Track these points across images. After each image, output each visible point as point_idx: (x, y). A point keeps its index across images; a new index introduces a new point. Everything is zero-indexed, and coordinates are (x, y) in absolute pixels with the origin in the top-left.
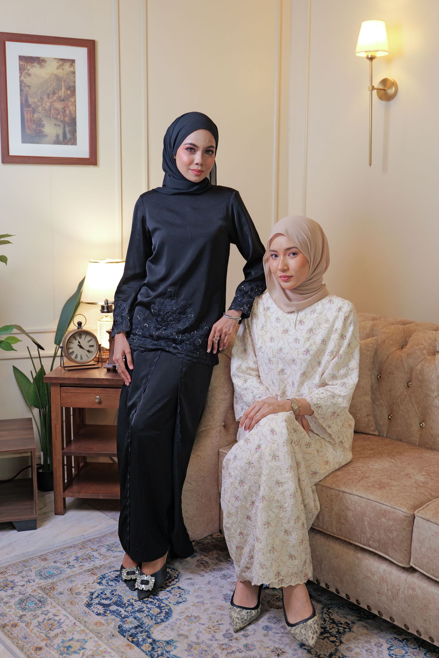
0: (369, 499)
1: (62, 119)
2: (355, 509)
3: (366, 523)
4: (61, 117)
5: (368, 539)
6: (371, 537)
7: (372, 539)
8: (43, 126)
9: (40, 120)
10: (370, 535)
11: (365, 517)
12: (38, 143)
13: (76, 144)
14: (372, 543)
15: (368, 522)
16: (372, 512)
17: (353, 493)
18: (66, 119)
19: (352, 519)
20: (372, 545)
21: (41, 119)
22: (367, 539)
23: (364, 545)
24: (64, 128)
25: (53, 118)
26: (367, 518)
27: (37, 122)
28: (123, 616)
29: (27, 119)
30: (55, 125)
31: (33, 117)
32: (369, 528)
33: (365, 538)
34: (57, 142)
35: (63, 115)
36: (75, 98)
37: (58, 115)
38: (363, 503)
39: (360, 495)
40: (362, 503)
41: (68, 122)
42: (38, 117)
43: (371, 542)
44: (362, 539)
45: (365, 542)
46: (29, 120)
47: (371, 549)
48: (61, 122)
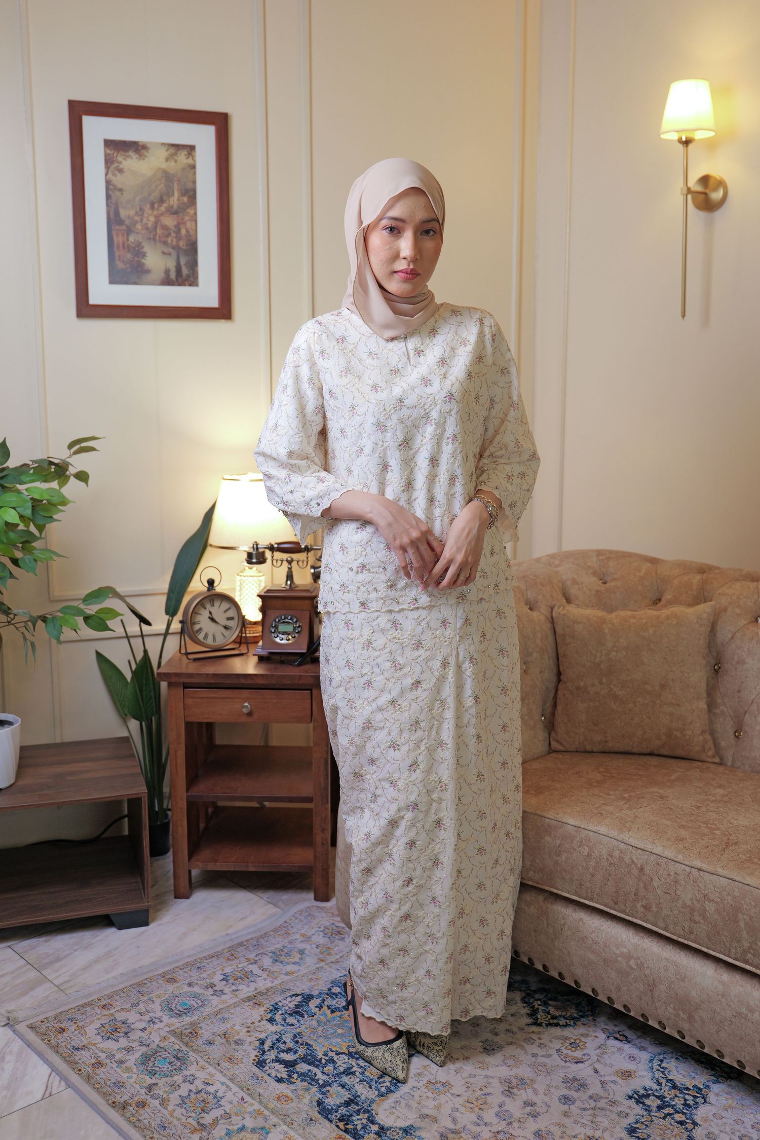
0: (748, 885)
1: (174, 243)
2: (722, 900)
3: (742, 924)
4: (172, 241)
5: (744, 950)
6: (750, 948)
7: (751, 951)
8: (144, 255)
9: (139, 245)
10: (749, 945)
11: (740, 915)
12: (136, 283)
13: (197, 285)
14: (752, 957)
15: (746, 923)
16: (754, 907)
17: (718, 873)
18: (181, 244)
19: (716, 916)
20: (750, 961)
21: (141, 243)
22: (741, 950)
23: (736, 959)
24: (178, 259)
25: (160, 241)
26: (745, 917)
27: (134, 248)
28: (321, 1082)
29: (118, 244)
30: (164, 253)
31: (128, 240)
32: (747, 933)
33: (739, 949)
34: (167, 282)
35: (176, 237)
36: (195, 209)
37: (168, 237)
38: (736, 890)
39: (731, 877)
40: (734, 890)
41: (184, 248)
42: (135, 240)
43: (749, 956)
44: (733, 950)
45: (738, 955)
46: (121, 245)
47: (748, 967)
48: (174, 248)
